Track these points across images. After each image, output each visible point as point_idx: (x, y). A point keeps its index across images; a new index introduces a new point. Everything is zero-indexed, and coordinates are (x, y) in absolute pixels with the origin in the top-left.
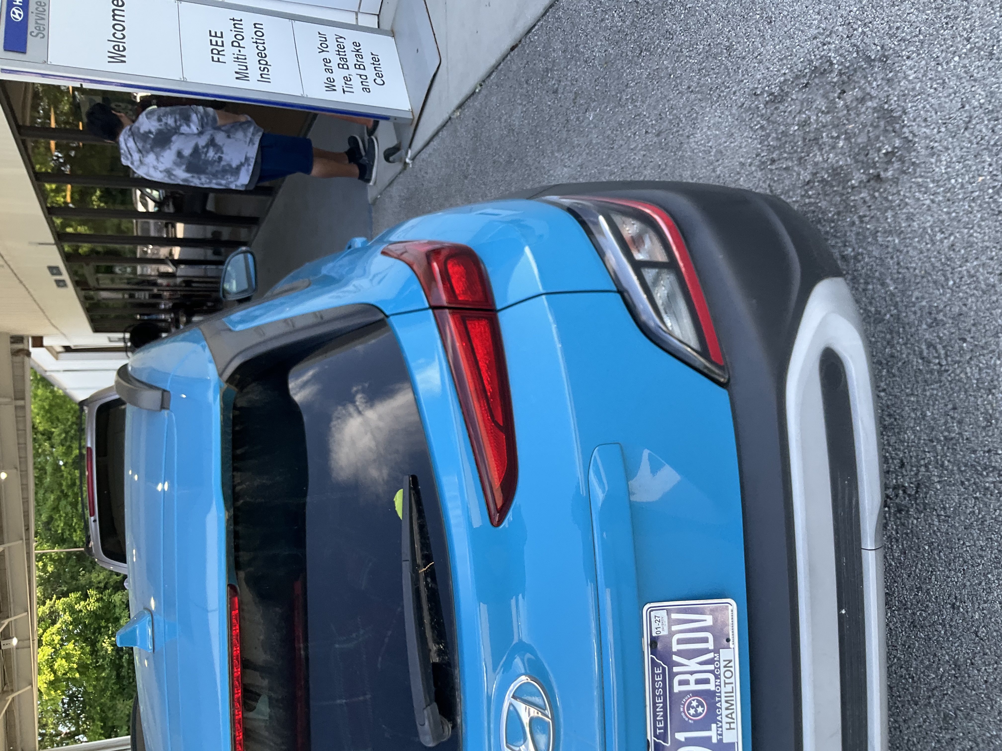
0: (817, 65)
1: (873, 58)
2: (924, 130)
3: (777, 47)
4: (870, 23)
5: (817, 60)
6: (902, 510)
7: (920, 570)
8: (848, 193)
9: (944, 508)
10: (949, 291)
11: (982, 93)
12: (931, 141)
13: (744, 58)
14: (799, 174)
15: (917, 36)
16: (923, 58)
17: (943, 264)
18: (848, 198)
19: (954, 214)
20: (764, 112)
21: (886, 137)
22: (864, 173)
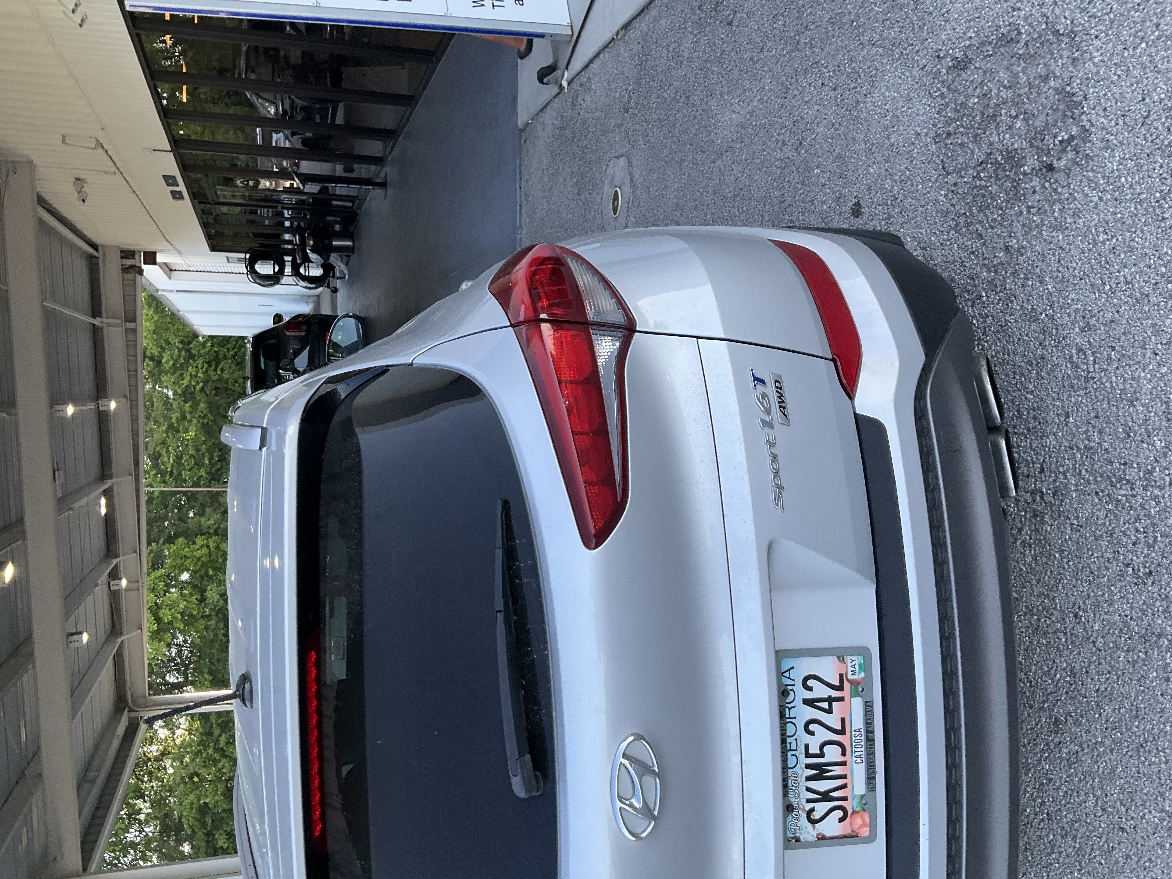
0: (1005, 32)
1: (1061, 32)
2: (1103, 120)
3: (966, 6)
5: (1005, 26)
6: (1038, 516)
7: (1049, 578)
8: (1020, 179)
9: (1077, 518)
10: (1104, 295)
11: (1164, 87)
12: (1107, 134)
13: (931, 13)
14: (973, 152)
15: (1107, 14)
16: (1111, 39)
17: (1102, 267)
18: (1018, 184)
19: (1119, 215)
20: (945, 77)
21: (1064, 123)
22: (1037, 160)
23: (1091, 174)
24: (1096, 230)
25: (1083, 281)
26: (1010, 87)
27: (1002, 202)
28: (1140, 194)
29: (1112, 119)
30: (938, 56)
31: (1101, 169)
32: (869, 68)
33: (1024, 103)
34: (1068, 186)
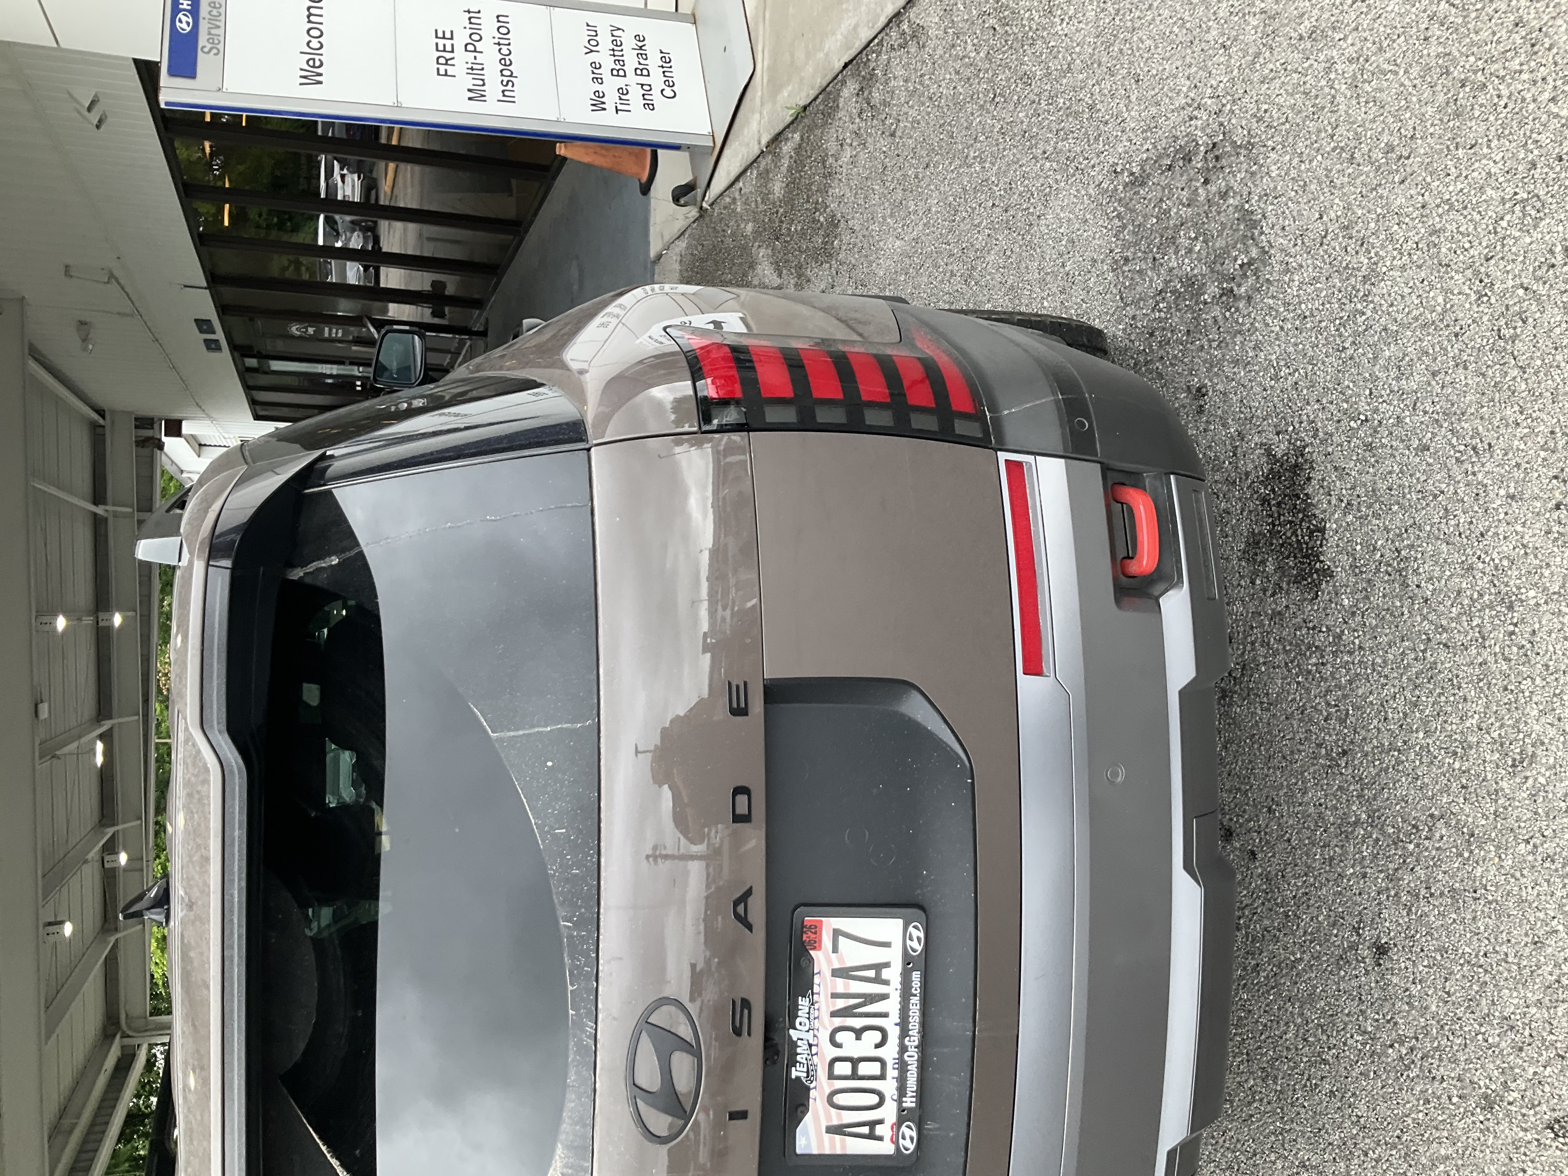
0: (1182, 143)
1: (1239, 143)
2: (1282, 240)
3: (1143, 114)
4: (1240, 99)
5: (1183, 137)
7: (1240, 768)
8: (1200, 310)
9: (1268, 694)
11: (1341, 204)
12: (1286, 256)
13: (1106, 123)
14: (1151, 281)
15: (1283, 124)
16: (1287, 152)
17: (1284, 405)
18: (1199, 315)
19: (1301, 346)
20: (1122, 195)
21: (1244, 244)
22: (1217, 287)
23: (1271, 301)
24: (1278, 363)
25: (1265, 422)
26: (1189, 205)
27: (1183, 336)
28: (1320, 322)
29: (1291, 240)
30: (1115, 172)
31: (1281, 296)
32: (1042, 185)
33: (1203, 223)
34: (1249, 315)
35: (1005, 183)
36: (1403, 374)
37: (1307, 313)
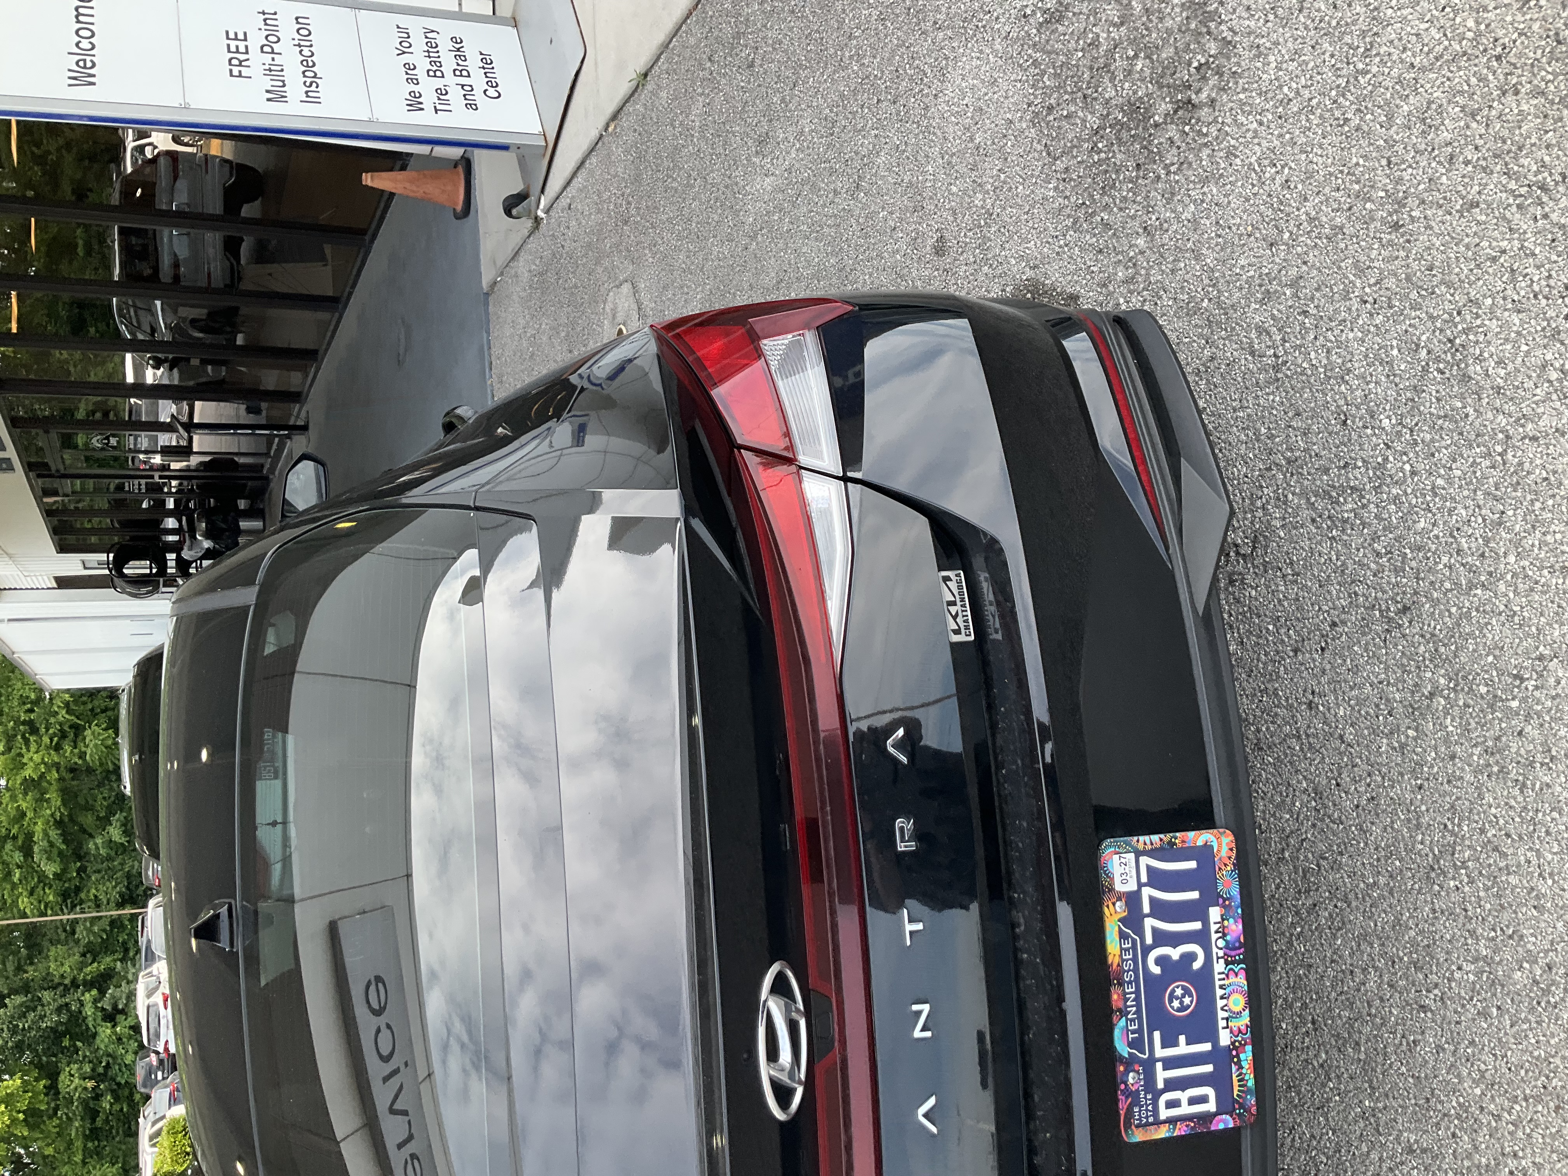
2: (1248, 23)
9: (1292, 564)
12: (1256, 37)
17: (1275, 211)
18: (1149, 142)
19: (1288, 136)
20: (1037, 39)
21: (1199, 43)
22: (1171, 102)
23: (1242, 96)
24: (1259, 165)
25: (1252, 238)
26: (1122, 24)
27: (1131, 172)
28: (1310, 100)
29: (1260, 17)
30: (1025, 16)
31: (1255, 85)
32: (936, 60)
33: (1143, 36)
34: (1215, 121)
35: (891, 72)
36: (1430, 127)
37: (1292, 95)
